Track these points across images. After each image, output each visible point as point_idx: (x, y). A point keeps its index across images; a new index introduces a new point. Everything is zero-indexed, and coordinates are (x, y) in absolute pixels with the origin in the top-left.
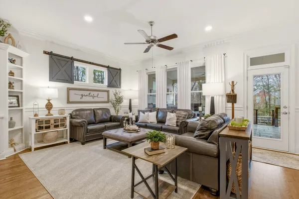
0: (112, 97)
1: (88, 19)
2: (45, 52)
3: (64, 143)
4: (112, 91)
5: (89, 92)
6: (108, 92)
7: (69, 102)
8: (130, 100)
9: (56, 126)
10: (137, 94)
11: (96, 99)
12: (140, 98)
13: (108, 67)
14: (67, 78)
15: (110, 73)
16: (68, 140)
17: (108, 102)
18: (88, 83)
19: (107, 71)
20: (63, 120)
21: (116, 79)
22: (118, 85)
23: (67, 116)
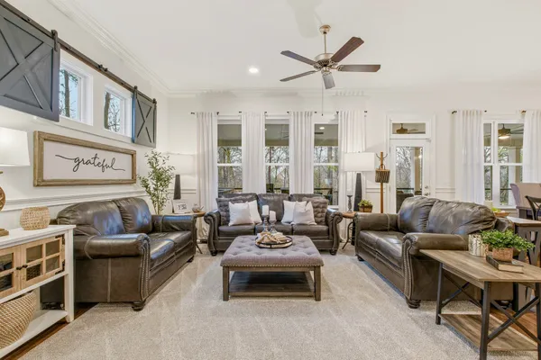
0: (144, 170)
5: (94, 152)
6: (133, 155)
7: (40, 182)
9: (34, 272)
10: (193, 165)
11: (110, 174)
13: (134, 90)
14: (41, 101)
15: (138, 107)
16: (71, 312)
17: (132, 181)
20: (54, 246)
21: (148, 124)
22: (152, 140)
23: (68, 230)
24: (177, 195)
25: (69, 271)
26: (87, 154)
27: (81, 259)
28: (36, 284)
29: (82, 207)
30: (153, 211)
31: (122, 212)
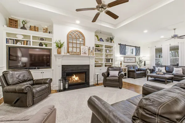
0: (137, 60)
1: (146, 31)
2: (119, 44)
3: (126, 78)
4: (137, 57)
6: (135, 58)
7: (124, 62)
8: (145, 61)
10: (149, 59)
11: (132, 61)
12: (151, 60)
13: (136, 47)
14: (124, 53)
15: (136, 49)
16: (127, 77)
17: (135, 62)
18: (129, 54)
19: (135, 49)
20: (126, 69)
21: (138, 52)
22: (139, 54)
23: (127, 68)
24: (145, 65)
25: (127, 72)
26: (129, 58)
27: (128, 71)
28: (124, 72)
29: (128, 65)
30: (139, 67)
31: (133, 67)
